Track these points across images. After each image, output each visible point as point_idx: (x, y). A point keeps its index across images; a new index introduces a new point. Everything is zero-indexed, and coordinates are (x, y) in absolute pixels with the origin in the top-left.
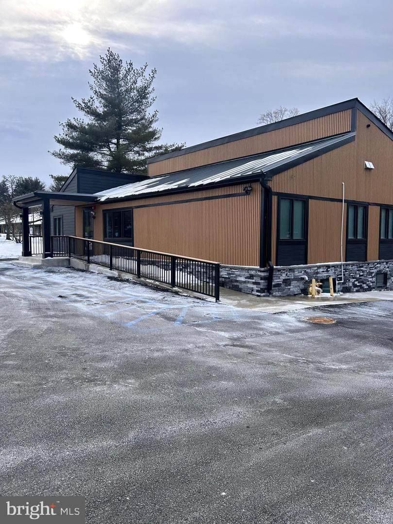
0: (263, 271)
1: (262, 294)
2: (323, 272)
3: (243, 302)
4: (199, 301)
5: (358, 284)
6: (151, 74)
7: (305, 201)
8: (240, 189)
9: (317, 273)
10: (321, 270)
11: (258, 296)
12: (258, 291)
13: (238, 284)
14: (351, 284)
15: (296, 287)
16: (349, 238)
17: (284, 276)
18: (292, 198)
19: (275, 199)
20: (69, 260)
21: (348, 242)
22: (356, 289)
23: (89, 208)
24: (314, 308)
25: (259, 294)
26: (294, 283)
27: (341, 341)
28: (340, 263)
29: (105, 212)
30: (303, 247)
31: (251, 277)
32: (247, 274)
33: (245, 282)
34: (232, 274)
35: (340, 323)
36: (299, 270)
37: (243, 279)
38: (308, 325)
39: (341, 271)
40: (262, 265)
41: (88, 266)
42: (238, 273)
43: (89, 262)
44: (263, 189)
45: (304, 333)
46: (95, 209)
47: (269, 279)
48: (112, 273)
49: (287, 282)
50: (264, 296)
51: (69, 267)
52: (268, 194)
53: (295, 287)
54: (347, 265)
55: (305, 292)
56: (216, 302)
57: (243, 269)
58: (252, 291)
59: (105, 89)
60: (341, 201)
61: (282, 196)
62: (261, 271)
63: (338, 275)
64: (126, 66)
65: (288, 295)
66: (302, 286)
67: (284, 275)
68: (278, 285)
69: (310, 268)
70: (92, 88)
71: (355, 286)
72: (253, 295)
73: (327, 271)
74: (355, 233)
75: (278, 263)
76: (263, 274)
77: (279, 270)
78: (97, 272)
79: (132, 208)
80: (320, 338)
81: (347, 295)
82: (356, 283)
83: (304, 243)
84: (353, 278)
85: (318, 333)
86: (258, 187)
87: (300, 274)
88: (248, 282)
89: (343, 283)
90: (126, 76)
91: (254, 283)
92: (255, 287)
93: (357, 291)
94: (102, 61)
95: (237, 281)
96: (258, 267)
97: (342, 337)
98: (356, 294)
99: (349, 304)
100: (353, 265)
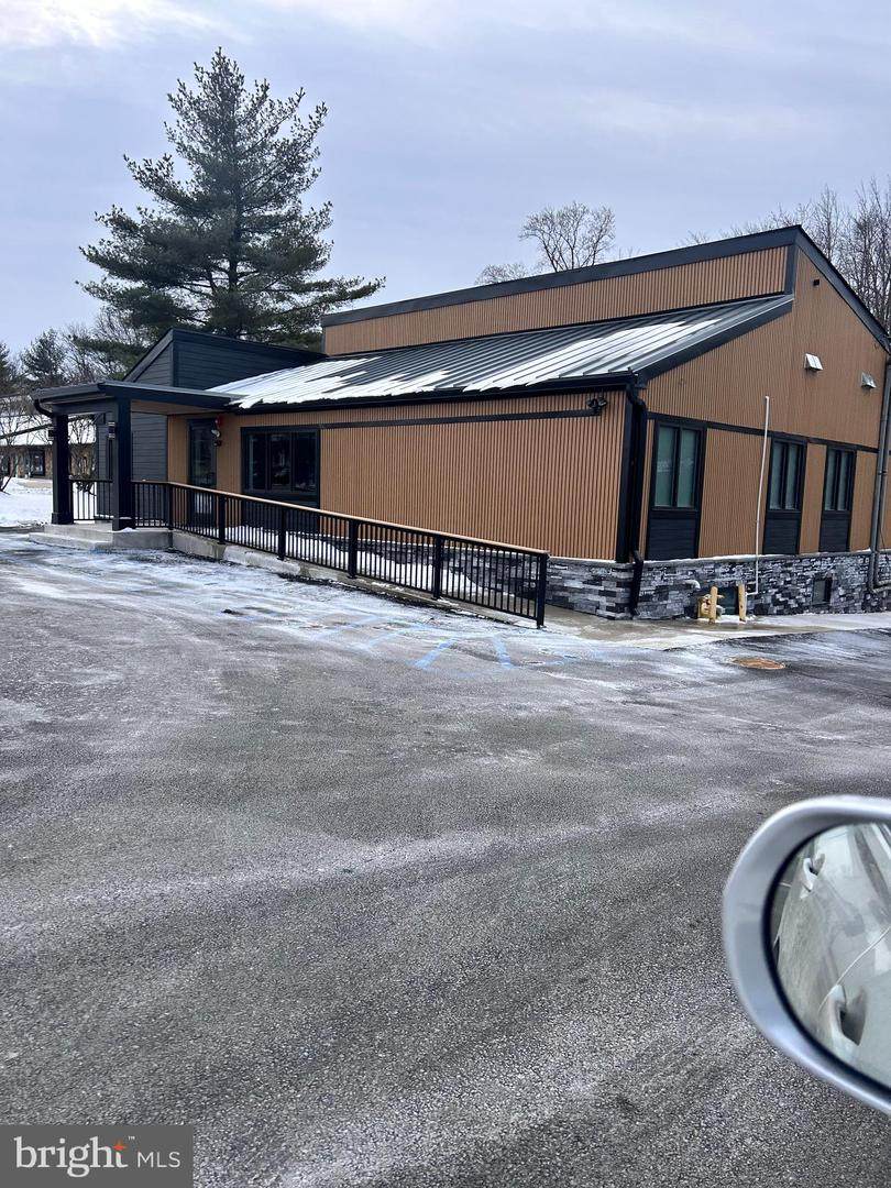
0: (623, 570)
1: (619, 616)
2: (724, 573)
3: (589, 628)
4: (502, 625)
5: (781, 600)
6: (314, 115)
7: (700, 430)
8: (580, 403)
9: (714, 576)
10: (720, 570)
11: (610, 618)
12: (609, 609)
13: (566, 594)
14: (769, 600)
15: (677, 601)
16: (771, 507)
17: (657, 581)
18: (676, 425)
19: (650, 424)
20: (170, 535)
21: (769, 516)
22: (778, 608)
23: (209, 422)
24: (731, 642)
25: (612, 614)
26: (673, 594)
27: (812, 698)
28: (754, 556)
29: (245, 432)
30: (691, 523)
31: (597, 580)
32: (587, 575)
33: (582, 591)
34: (556, 574)
35: (791, 669)
36: (684, 570)
37: (577, 585)
38: (742, 671)
39: (754, 573)
40: (621, 556)
41: (222, 552)
42: (568, 572)
43: (222, 540)
44: (631, 406)
45: (742, 684)
46: (220, 424)
47: (633, 586)
48: (283, 566)
49: (662, 592)
50: (622, 619)
51: (173, 552)
52: (637, 415)
53: (675, 603)
54: (764, 561)
55: (691, 614)
56: (538, 628)
57: (577, 564)
58: (598, 608)
59: (203, 143)
60: (761, 433)
61: (663, 420)
62: (618, 570)
63: (748, 581)
64: (255, 92)
65: (662, 619)
66: (687, 601)
67: (658, 578)
68: (647, 598)
69: (701, 565)
70: (172, 138)
71: (776, 602)
72: (599, 616)
73: (731, 572)
74: (782, 500)
75: (650, 554)
76: (622, 576)
77: (650, 569)
78: (245, 563)
79: (317, 428)
80: (773, 693)
81: (766, 620)
82: (778, 596)
83: (694, 516)
84: (774, 587)
85: (765, 685)
86: (618, 401)
87: (685, 577)
88: (590, 591)
89: (756, 597)
90: (251, 114)
91: (601, 593)
92: (603, 600)
93: (780, 613)
94: (200, 75)
95: (565, 589)
96: (613, 562)
97: (809, 691)
98: (779, 618)
99: (784, 636)
100: (774, 561)
